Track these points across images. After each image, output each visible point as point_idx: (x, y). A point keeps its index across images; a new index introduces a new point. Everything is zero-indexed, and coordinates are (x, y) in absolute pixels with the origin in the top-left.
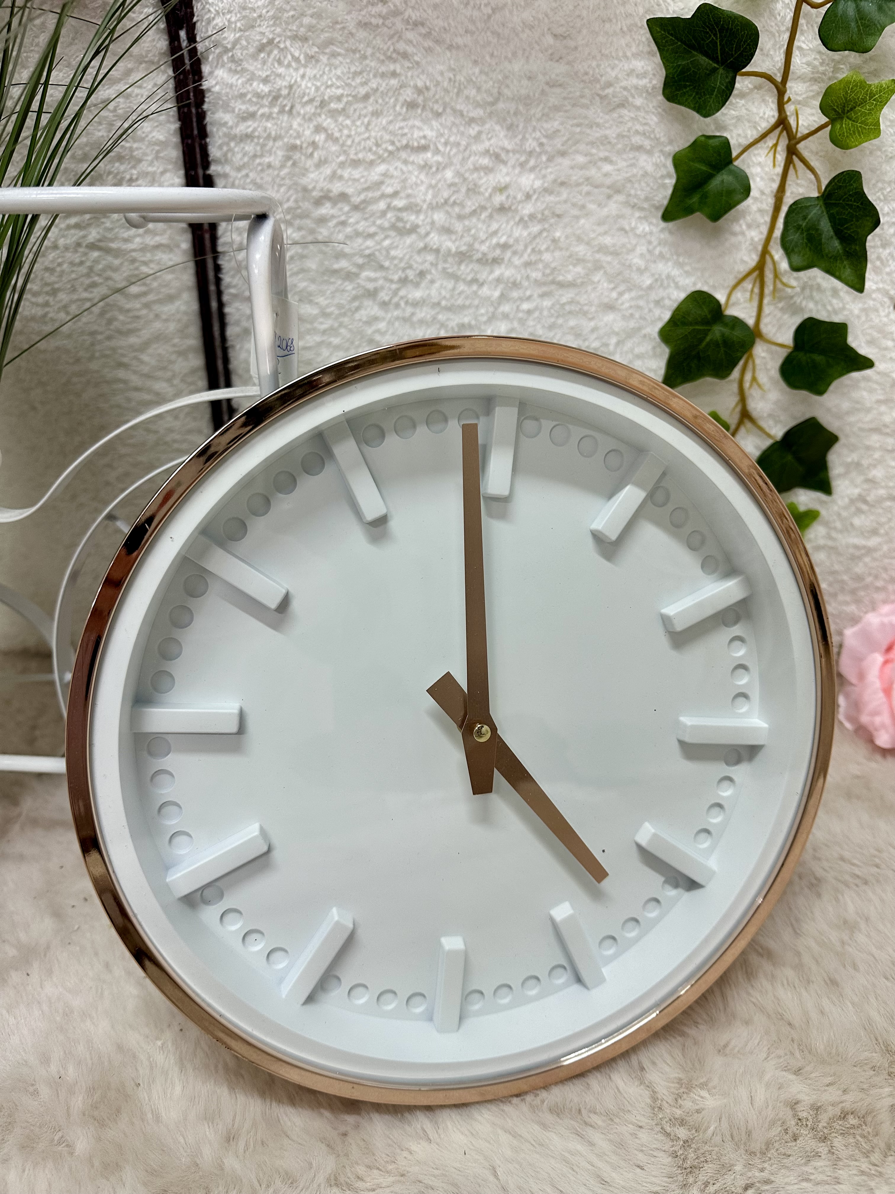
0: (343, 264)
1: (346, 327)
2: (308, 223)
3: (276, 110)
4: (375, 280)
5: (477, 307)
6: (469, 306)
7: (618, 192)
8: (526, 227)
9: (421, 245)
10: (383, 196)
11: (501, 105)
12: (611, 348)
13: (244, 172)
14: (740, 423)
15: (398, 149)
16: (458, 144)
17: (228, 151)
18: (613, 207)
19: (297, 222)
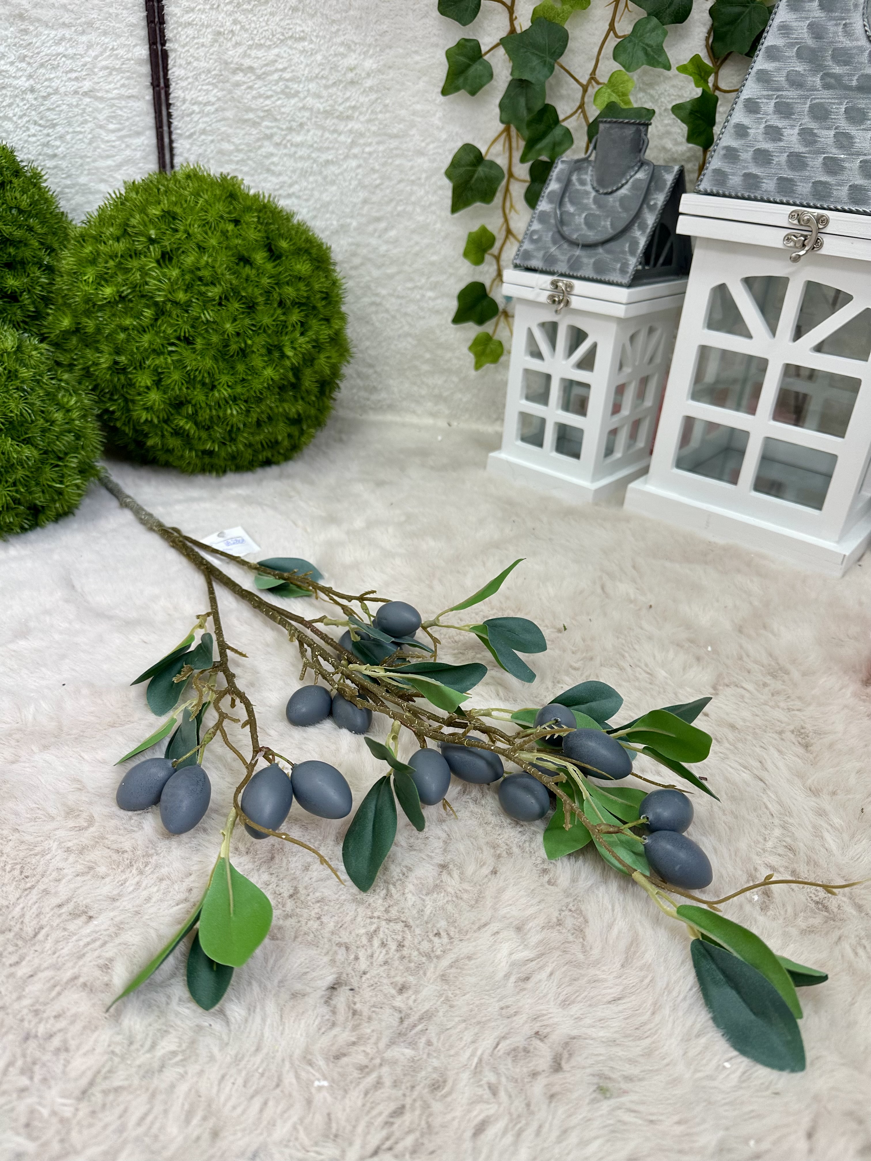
0: (251, 115)
1: (251, 159)
2: (228, 86)
3: (208, 7)
4: (272, 128)
5: (337, 149)
6: (333, 148)
7: (425, 75)
8: (367, 96)
9: (301, 105)
10: (277, 70)
11: (351, 13)
12: (423, 181)
13: (187, 48)
14: (507, 237)
15: (286, 39)
16: (325, 37)
17: (178, 33)
18: (421, 85)
19: (220, 85)
